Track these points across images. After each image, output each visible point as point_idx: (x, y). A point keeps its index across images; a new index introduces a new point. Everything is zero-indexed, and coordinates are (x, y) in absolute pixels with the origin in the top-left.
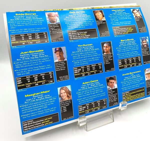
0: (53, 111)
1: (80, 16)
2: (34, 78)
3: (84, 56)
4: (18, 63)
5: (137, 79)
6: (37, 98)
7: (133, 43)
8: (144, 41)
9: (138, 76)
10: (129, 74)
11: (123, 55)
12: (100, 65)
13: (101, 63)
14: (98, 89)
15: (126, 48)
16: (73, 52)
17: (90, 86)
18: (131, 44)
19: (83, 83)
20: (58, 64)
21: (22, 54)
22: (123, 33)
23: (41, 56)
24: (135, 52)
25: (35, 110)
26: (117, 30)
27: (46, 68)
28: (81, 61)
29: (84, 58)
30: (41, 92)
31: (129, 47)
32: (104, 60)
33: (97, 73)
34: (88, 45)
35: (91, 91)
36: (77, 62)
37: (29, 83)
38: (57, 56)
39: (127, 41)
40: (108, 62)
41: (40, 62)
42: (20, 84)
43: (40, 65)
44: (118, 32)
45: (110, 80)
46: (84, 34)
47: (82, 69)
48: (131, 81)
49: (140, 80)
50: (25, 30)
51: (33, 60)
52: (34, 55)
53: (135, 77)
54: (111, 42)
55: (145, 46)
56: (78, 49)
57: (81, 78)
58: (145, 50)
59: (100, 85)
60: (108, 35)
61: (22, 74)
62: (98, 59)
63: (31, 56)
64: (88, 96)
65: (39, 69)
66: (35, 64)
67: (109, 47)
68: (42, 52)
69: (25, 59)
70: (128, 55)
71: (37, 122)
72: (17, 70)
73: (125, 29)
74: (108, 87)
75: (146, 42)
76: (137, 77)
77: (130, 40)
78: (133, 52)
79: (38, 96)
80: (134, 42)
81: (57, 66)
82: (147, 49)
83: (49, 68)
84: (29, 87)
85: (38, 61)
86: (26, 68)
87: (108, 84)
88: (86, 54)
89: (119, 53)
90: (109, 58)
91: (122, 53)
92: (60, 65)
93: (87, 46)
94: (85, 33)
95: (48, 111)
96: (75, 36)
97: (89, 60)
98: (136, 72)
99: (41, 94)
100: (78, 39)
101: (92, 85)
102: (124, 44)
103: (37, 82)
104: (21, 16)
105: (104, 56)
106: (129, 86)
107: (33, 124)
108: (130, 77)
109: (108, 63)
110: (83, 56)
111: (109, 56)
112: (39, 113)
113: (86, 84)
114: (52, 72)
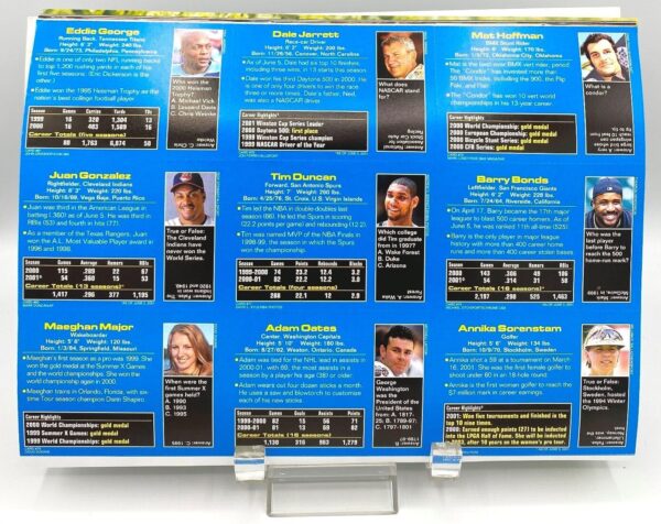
0: (133, 400)
1: (313, 51)
2: (83, 269)
3: (292, 221)
4: (37, 208)
5: (535, 360)
6: (83, 342)
7: (540, 199)
8: (609, 196)
9: (541, 347)
10: (493, 329)
11: (474, 240)
12: (356, 269)
13: (364, 262)
14: (331, 364)
15: (495, 215)
16: (245, 198)
17: (296, 344)
18: (531, 199)
19: (270, 328)
20: (180, 234)
21: (54, 180)
22: (495, 145)
23: (118, 195)
24: (546, 241)
25: (70, 382)
26: (470, 130)
27: (131, 242)
28: (274, 239)
29: (291, 230)
30: (102, 325)
31: (517, 212)
32: (380, 252)
33: (336, 296)
34: (316, 178)
35: (297, 364)
36: (257, 239)
37: (64, 283)
38: (179, 203)
39: (510, 184)
40: (395, 263)
41: (113, 216)
42: (32, 282)
43: (112, 229)
44: (473, 137)
45: (391, 339)
46: (306, 132)
47: (271, 271)
48: (497, 364)
49: (550, 368)
50: (84, 95)
51: (88, 205)
52: (95, 188)
53: (526, 350)
54: (427, 177)
55: (611, 217)
56: (268, 188)
57: (261, 305)
58: (606, 238)
59: (342, 351)
60: (418, 145)
61: (46, 250)
62: (353, 243)
63: (84, 191)
64: (281, 381)
65: (105, 242)
66: (92, 220)
67: (413, 196)
68: (125, 181)
69: (61, 199)
70: (506, 249)
71: (74, 426)
72: (30, 233)
73: (510, 127)
74: (378, 365)
75: (615, 202)
76: (537, 350)
77: (527, 181)
78: (532, 238)
79: (88, 335)
80: (547, 195)
81: (172, 242)
82: (614, 234)
83: (140, 242)
84: (61, 298)
85: (105, 212)
86: (61, 229)
87: (378, 354)
88: (303, 213)
89: (458, 231)
90: (405, 245)
91: (474, 231)
92: (184, 242)
93: (313, 182)
94: (312, 128)
95: (118, 400)
96: (267, 134)
97: (310, 239)
98: (536, 329)
99: (98, 332)
100: (278, 148)
101: (308, 340)
102: (490, 197)
103: (92, 287)
104: (85, 39)
105: (383, 236)
106: (482, 380)
107: (58, 429)
108: (497, 343)
109: (394, 266)
110: (287, 221)
111: (407, 236)
112: (85, 396)
113: (281, 334)
114: (151, 262)
